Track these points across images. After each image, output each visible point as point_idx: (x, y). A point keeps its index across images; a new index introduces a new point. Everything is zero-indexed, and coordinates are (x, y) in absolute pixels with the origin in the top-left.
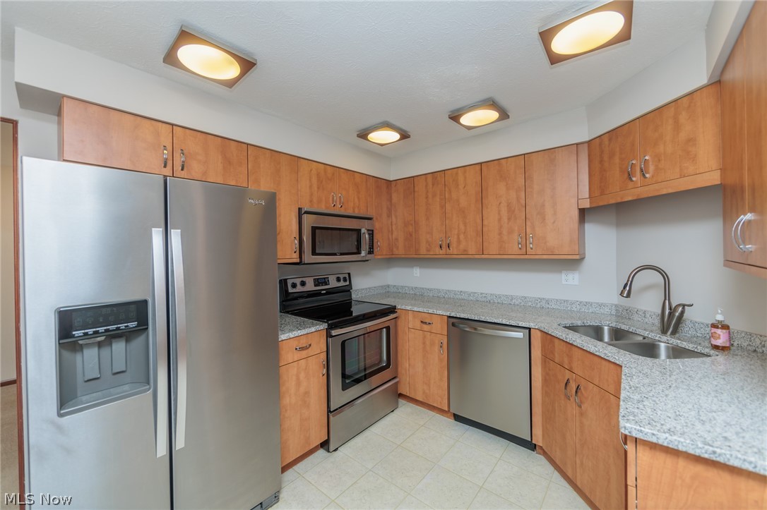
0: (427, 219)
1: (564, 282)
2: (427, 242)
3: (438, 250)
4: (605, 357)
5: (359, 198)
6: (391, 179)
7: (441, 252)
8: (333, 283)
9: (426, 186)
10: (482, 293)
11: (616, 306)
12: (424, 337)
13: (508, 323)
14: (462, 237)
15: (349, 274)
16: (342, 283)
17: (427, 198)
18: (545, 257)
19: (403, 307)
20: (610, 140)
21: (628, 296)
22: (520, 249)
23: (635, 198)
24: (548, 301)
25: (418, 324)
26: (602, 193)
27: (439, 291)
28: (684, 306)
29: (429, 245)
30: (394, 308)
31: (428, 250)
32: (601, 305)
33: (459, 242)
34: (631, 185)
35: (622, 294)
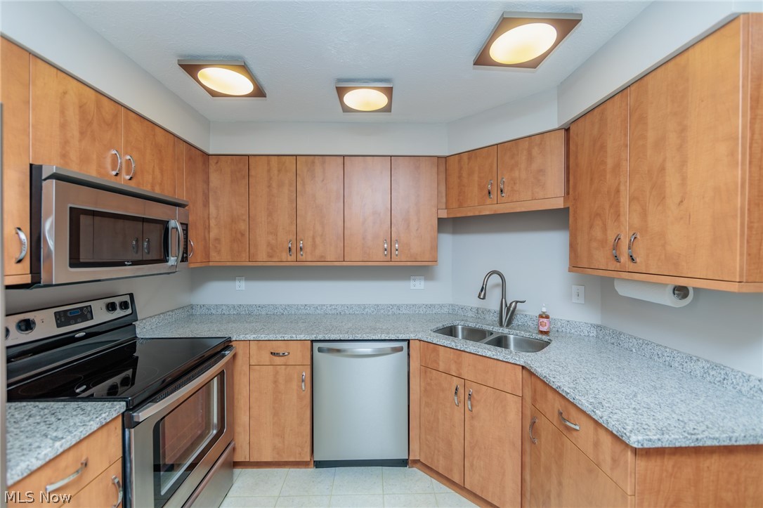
0: (270, 214)
1: (412, 287)
2: (269, 244)
3: (285, 256)
4: (504, 360)
5: (162, 171)
6: (211, 153)
7: (290, 258)
8: (101, 315)
9: (269, 171)
10: (331, 305)
11: (452, 305)
12: (277, 373)
13: (387, 338)
14: (318, 240)
15: (131, 295)
16: (119, 313)
17: (269, 186)
18: (409, 264)
19: (241, 337)
20: (469, 159)
21: (484, 298)
22: (386, 255)
23: (492, 213)
24: (399, 307)
25: (266, 357)
26: (460, 206)
27: (275, 307)
28: (517, 302)
29: (272, 249)
30: (229, 340)
31: (270, 256)
32: (441, 306)
33: (314, 246)
34: (489, 201)
35: (479, 297)
